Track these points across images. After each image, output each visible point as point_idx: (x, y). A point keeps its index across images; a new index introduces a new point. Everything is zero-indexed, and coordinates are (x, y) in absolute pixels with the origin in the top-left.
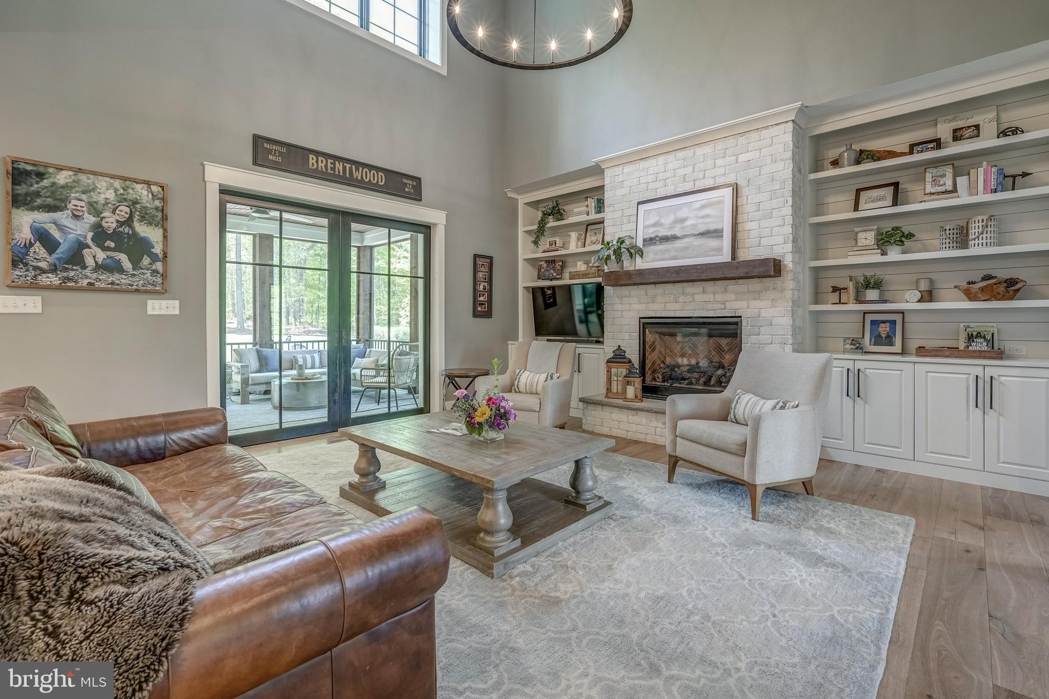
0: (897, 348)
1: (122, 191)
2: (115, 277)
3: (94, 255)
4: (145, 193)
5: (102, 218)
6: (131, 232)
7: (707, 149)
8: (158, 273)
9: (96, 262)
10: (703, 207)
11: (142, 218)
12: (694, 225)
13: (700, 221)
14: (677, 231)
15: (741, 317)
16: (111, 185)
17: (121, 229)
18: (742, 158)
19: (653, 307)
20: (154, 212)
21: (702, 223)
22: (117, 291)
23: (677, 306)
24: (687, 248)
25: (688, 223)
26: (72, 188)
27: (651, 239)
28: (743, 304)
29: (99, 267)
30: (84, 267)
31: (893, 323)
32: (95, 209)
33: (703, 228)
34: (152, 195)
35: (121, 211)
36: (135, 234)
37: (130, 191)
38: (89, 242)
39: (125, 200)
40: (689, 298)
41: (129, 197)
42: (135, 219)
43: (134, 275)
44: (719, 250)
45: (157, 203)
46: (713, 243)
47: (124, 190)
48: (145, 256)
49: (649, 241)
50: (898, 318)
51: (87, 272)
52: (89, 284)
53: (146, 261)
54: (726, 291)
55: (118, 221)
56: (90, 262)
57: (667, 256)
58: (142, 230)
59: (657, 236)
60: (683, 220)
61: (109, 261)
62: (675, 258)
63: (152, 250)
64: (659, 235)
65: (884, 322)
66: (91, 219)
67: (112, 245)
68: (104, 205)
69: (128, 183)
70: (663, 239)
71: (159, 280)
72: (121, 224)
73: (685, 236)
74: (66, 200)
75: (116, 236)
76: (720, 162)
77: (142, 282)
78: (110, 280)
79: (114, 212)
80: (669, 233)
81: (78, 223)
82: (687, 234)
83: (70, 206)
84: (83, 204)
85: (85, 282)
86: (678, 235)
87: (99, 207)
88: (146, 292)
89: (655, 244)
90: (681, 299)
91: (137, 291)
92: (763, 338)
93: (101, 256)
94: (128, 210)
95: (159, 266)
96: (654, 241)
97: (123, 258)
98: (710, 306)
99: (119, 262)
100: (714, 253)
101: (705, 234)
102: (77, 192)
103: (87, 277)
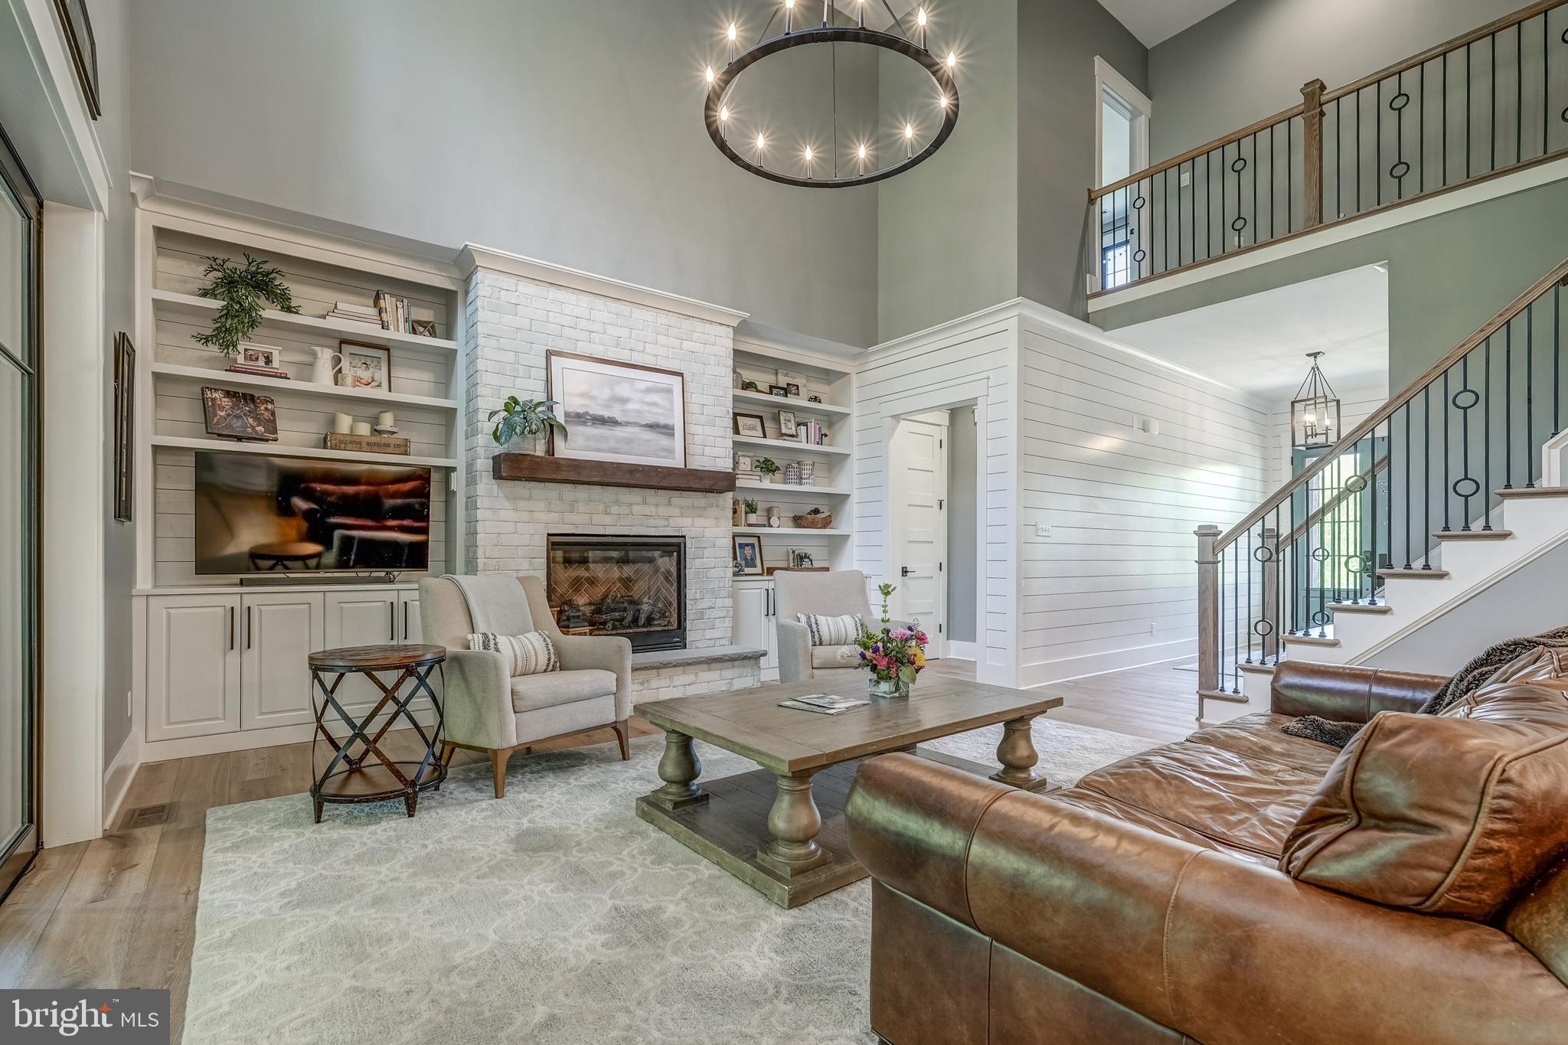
0: (758, 570)
7: (648, 315)
10: (649, 390)
12: (638, 411)
13: (646, 408)
14: (615, 413)
15: (684, 537)
18: (686, 345)
19: (570, 517)
21: (650, 412)
23: (608, 519)
24: (630, 441)
25: (630, 406)
27: (578, 416)
28: (687, 521)
31: (753, 545)
33: (651, 420)
40: (624, 510)
44: (671, 451)
46: (663, 441)
49: (574, 417)
50: (754, 541)
54: (670, 504)
57: (604, 446)
59: (587, 413)
60: (624, 401)
62: (615, 451)
64: (591, 413)
65: (747, 545)
70: (598, 420)
73: (627, 424)
76: (662, 339)
80: (606, 414)
82: (630, 421)
86: (619, 420)
89: (584, 423)
90: (614, 509)
92: (709, 562)
96: (582, 419)
98: (652, 522)
100: (663, 454)
101: (652, 426)
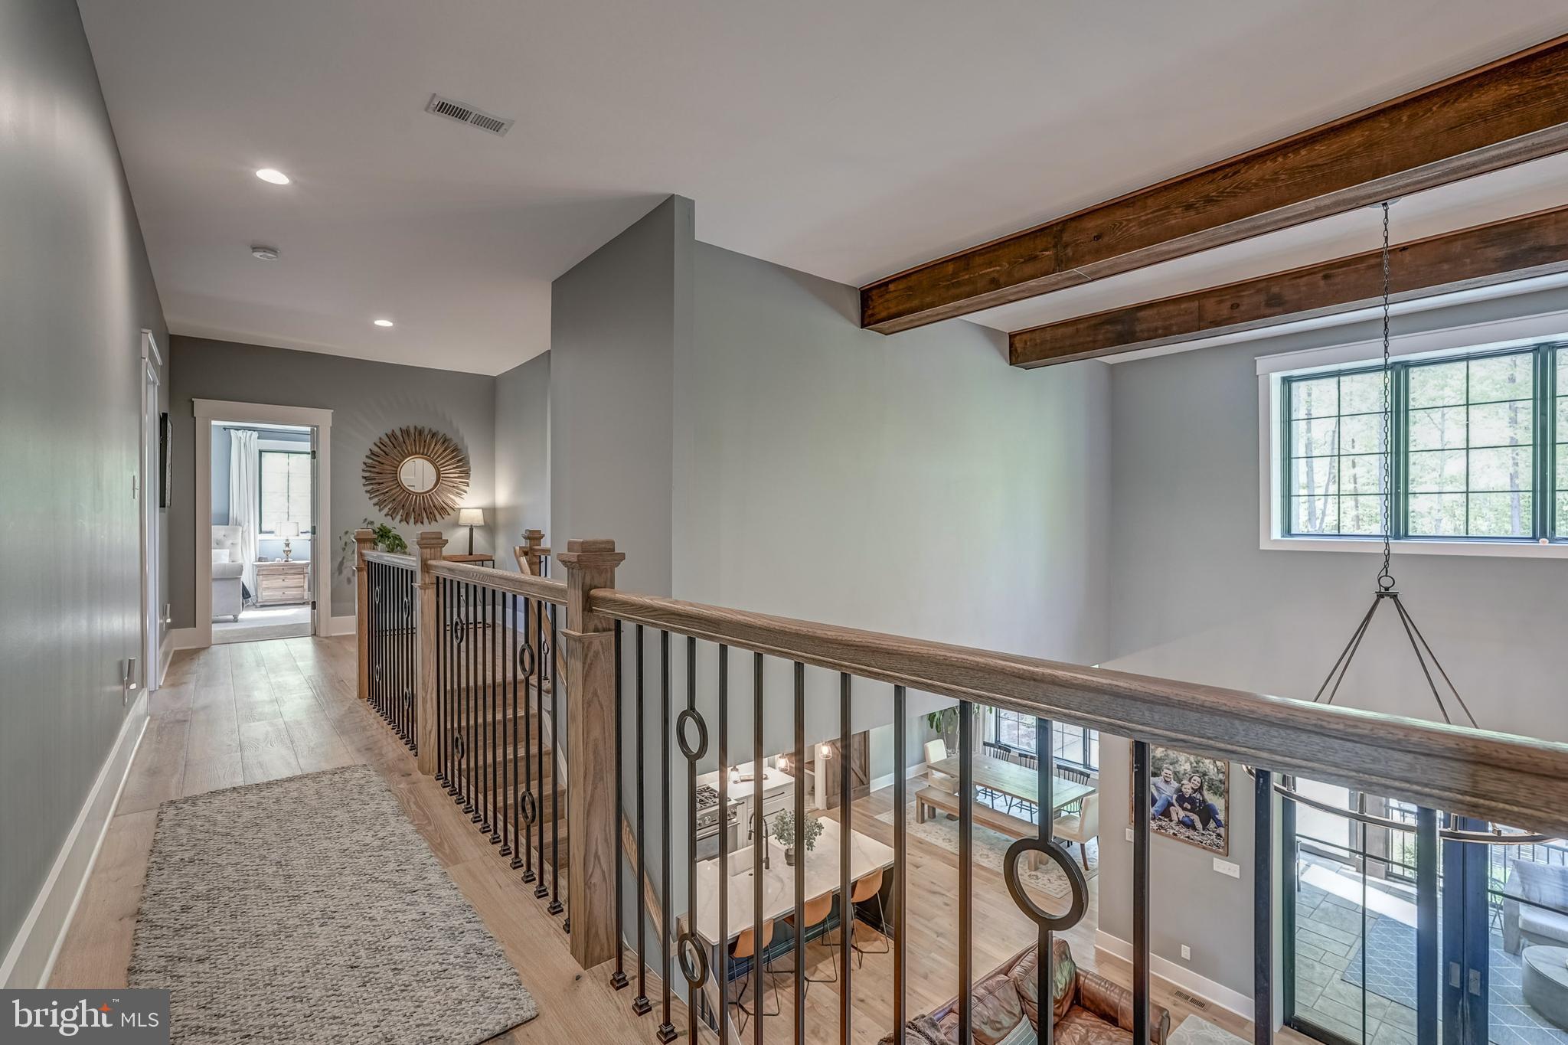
1: (1195, 765)
2: (1190, 833)
3: (1178, 813)
4: (1212, 767)
5: (1183, 785)
6: (1201, 799)
8: (1221, 837)
9: (1178, 818)
11: (1210, 788)
16: (1188, 759)
17: (1194, 795)
20: (1218, 784)
22: (1190, 843)
26: (1164, 760)
29: (1180, 822)
30: (1171, 821)
32: (1178, 777)
34: (1218, 769)
35: (1195, 780)
36: (1204, 801)
37: (1201, 764)
38: (1174, 802)
39: (1198, 771)
41: (1202, 769)
42: (1205, 788)
43: (1203, 834)
45: (1221, 776)
47: (1197, 763)
48: (1212, 820)
51: (1173, 824)
52: (1174, 834)
53: (1212, 825)
55: (1193, 788)
56: (1174, 817)
58: (1210, 798)
61: (1186, 819)
63: (1217, 816)
66: (1175, 785)
67: (1189, 807)
68: (1183, 775)
69: (1199, 758)
71: (1222, 844)
72: (1195, 791)
74: (1160, 769)
75: (1191, 800)
77: (1209, 841)
78: (1187, 834)
79: (1190, 780)
81: (1166, 786)
83: (1163, 773)
84: (1170, 772)
85: (1172, 831)
87: (1180, 776)
88: (1211, 850)
91: (1204, 848)
93: (1182, 814)
94: (1199, 780)
95: (1222, 831)
97: (1195, 818)
99: (1192, 821)
102: (1167, 764)
103: (1173, 828)
